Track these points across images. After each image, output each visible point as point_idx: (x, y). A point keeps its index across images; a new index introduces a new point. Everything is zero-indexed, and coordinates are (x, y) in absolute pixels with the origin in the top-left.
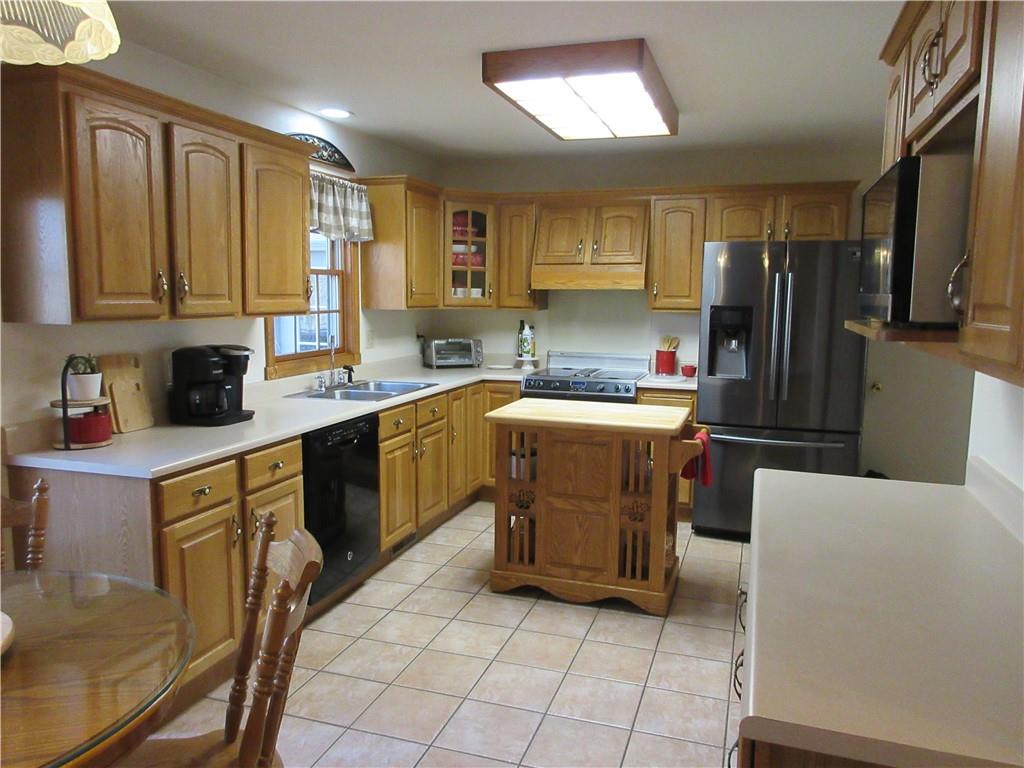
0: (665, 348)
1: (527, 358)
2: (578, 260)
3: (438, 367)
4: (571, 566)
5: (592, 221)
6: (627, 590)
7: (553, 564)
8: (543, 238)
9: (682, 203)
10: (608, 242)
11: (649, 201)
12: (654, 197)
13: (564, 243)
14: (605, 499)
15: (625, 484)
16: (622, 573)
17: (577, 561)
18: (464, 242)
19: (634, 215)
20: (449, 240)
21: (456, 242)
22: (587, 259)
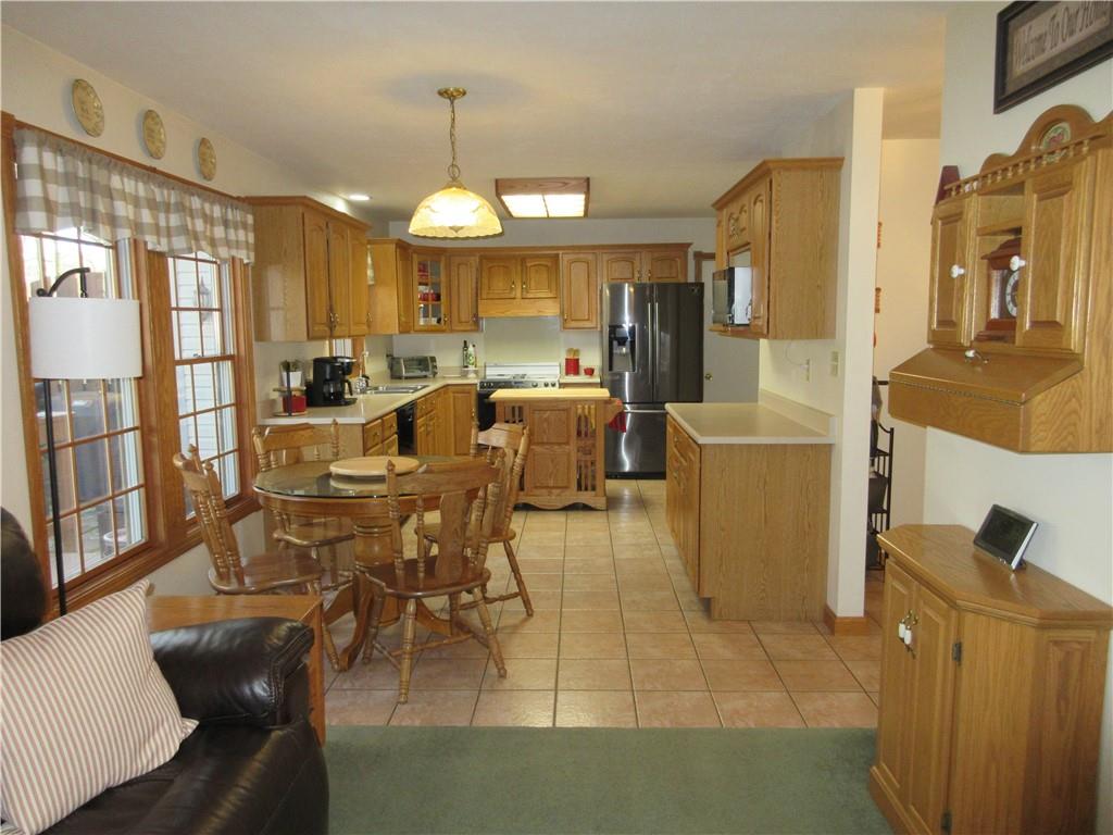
0: (571, 357)
1: (471, 368)
2: (512, 296)
3: (407, 378)
4: (547, 487)
5: (519, 268)
6: (585, 497)
7: (536, 487)
8: (485, 281)
9: (582, 256)
10: (533, 283)
11: (557, 255)
12: (561, 252)
13: (501, 284)
14: (567, 443)
15: (579, 433)
16: (579, 488)
17: (551, 483)
18: (426, 284)
19: (549, 264)
20: (416, 283)
21: (420, 284)
22: (519, 295)
